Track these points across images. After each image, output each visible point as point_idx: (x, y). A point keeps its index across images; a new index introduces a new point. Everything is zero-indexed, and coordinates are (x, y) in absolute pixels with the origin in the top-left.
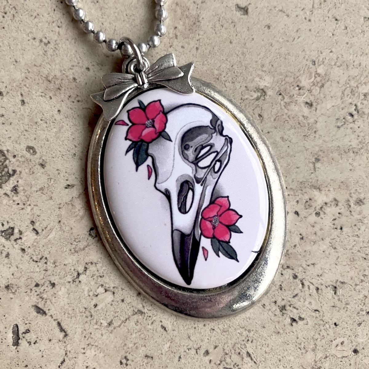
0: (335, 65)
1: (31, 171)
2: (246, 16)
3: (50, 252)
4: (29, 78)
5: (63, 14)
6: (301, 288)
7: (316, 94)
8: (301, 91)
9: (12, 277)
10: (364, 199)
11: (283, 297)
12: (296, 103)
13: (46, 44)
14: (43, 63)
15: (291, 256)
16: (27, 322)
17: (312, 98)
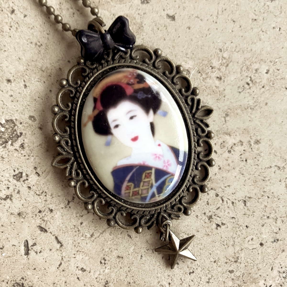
0: (235, 51)
1: (33, 132)
2: (173, 22)
3: (48, 188)
4: (29, 70)
5: (51, 26)
6: (222, 203)
7: (223, 71)
8: (213, 69)
9: (22, 207)
10: (260, 140)
11: (210, 210)
12: (211, 78)
13: (39, 46)
14: (38, 59)
15: (213, 181)
16: (34, 238)
17: (221, 74)
